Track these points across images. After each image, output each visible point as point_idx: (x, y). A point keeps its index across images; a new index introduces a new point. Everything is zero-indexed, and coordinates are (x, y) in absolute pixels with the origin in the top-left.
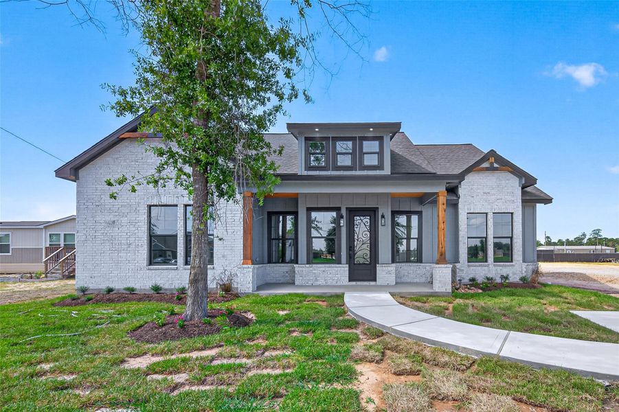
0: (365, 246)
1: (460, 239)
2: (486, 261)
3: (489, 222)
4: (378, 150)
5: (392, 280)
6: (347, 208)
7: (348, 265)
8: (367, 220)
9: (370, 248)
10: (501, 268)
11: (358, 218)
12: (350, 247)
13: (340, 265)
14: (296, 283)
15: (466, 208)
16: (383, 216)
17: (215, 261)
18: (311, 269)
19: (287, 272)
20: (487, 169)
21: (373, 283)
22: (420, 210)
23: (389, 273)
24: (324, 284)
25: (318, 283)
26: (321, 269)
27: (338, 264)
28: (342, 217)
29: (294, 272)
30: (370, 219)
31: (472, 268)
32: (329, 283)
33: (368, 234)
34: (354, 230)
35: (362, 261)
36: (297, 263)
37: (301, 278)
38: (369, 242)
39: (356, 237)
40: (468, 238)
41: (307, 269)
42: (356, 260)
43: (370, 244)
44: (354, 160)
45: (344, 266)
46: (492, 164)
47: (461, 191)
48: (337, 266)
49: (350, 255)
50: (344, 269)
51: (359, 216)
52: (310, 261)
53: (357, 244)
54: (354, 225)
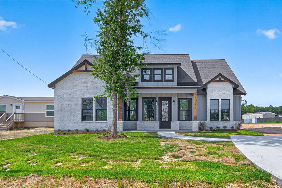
0: (166, 114)
1: (207, 111)
2: (218, 120)
3: (219, 103)
4: (172, 74)
5: (177, 128)
6: (159, 98)
7: (159, 122)
8: (167, 102)
10: (224, 123)
11: (164, 102)
12: (160, 114)
14: (138, 129)
15: (210, 97)
16: (174, 101)
17: (107, 120)
18: (144, 123)
19: (133, 125)
20: (218, 81)
21: (169, 129)
22: (191, 98)
23: (176, 125)
24: (149, 129)
25: (147, 129)
26: (148, 123)
27: (155, 121)
28: (157, 101)
29: (137, 125)
30: (169, 102)
31: (212, 123)
33: (168, 108)
34: (162, 107)
35: (165, 120)
36: (138, 121)
37: (140, 127)
38: (168, 112)
39: (163, 110)
40: (211, 110)
41: (142, 123)
42: (163, 119)
43: (169, 113)
44: (162, 77)
46: (220, 79)
47: (208, 90)
48: (155, 122)
49: (160, 117)
50: (157, 123)
51: (164, 101)
52: (144, 120)
53: (163, 113)
54: (162, 105)
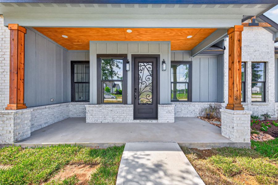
0: (148, 88)
2: (245, 101)
5: (171, 118)
6: (132, 55)
7: (133, 106)
8: (149, 66)
9: (152, 90)
10: (257, 106)
11: (142, 64)
12: (135, 89)
13: (126, 105)
14: (87, 121)
16: (164, 62)
18: (100, 108)
21: (154, 121)
23: (169, 112)
24: (112, 122)
25: (107, 121)
26: (110, 109)
28: (128, 63)
29: (85, 112)
30: (152, 65)
32: (116, 121)
33: (151, 78)
34: (139, 75)
35: (145, 101)
37: (92, 117)
38: (151, 85)
39: (140, 81)
41: (97, 109)
42: (140, 100)
45: (130, 106)
46: (254, 20)
48: (124, 105)
49: (135, 96)
50: (129, 109)
51: (143, 62)
52: (101, 101)
53: (141, 86)
54: (139, 70)
